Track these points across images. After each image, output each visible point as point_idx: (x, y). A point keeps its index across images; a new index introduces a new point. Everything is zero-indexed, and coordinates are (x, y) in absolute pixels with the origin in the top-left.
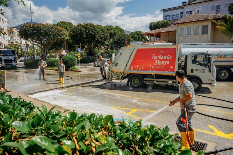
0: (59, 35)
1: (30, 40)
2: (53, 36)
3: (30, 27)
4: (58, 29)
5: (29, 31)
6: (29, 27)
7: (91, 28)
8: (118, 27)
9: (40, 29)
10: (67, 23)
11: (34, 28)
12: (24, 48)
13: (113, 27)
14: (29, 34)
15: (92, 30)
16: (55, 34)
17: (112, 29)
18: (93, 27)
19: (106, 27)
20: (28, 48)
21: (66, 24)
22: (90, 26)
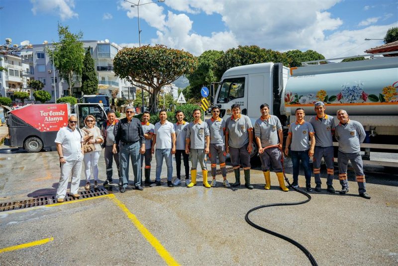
0: (176, 65)
1: (130, 78)
2: (166, 68)
3: (128, 55)
4: (176, 54)
5: (125, 62)
6: (126, 54)
7: (252, 53)
8: (311, 51)
9: (142, 56)
10: (217, 52)
11: (133, 55)
12: (127, 93)
13: (300, 52)
14: (125, 67)
15: (255, 57)
16: (169, 62)
17: (298, 56)
18: (256, 52)
19: (287, 54)
20: (135, 94)
21: (214, 55)
22: (251, 51)
